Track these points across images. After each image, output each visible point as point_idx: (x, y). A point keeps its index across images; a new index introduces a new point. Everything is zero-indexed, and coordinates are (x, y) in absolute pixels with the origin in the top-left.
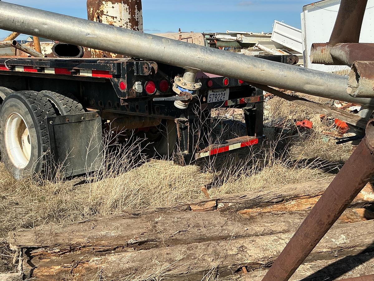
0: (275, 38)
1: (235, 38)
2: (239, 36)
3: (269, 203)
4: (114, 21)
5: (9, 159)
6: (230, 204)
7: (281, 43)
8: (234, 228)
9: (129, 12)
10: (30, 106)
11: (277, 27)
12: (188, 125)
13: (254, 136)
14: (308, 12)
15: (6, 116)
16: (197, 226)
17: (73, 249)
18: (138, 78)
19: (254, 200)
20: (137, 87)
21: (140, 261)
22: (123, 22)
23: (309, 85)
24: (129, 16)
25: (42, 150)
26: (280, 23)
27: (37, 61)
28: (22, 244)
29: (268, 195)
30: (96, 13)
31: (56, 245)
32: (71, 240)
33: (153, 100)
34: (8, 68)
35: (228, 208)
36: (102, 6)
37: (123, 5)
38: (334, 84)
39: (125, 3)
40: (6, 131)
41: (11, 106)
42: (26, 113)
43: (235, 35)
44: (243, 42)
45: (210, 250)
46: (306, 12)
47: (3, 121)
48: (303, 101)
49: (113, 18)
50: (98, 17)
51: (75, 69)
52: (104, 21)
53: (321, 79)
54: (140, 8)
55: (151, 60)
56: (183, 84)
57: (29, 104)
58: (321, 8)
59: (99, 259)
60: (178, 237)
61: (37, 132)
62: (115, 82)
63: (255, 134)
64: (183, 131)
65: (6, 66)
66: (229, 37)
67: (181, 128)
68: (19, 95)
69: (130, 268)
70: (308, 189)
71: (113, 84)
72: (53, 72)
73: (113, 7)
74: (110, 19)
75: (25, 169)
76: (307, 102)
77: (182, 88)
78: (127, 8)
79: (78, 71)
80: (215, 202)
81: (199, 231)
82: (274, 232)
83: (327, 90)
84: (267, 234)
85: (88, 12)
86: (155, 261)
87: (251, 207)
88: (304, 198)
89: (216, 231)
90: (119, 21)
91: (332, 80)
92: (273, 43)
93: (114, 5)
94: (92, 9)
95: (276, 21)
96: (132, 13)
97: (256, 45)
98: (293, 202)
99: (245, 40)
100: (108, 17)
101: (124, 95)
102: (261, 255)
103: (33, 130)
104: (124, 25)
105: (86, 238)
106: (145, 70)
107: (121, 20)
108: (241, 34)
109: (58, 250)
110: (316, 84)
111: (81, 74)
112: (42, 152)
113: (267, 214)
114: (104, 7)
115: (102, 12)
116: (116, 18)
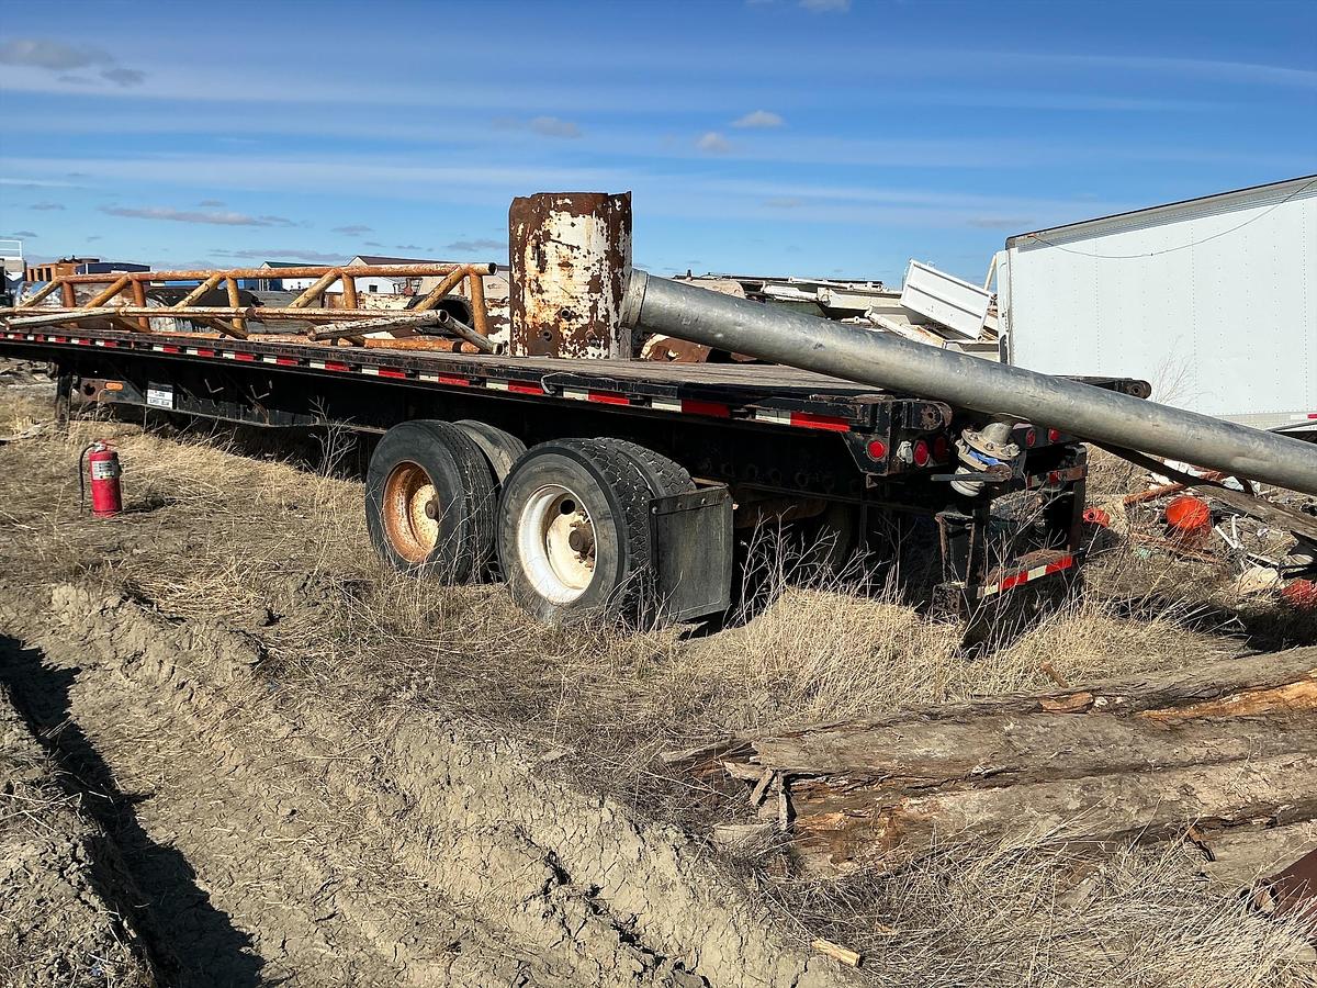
0: (910, 300)
1: (812, 296)
2: (821, 291)
3: (1195, 699)
4: (574, 255)
5: (526, 580)
6: (1119, 700)
7: (926, 313)
8: (1154, 751)
9: (608, 236)
10: (602, 474)
11: (915, 276)
12: (972, 527)
13: (1066, 549)
14: (1021, 250)
15: (528, 490)
16: (1085, 743)
17: (873, 778)
18: (910, 435)
19: (1163, 693)
20: (904, 450)
21: (1002, 809)
22: (593, 259)
23: (1242, 458)
24: (606, 246)
25: (627, 567)
26: (923, 266)
27: (639, 383)
28: (789, 768)
29: (1189, 683)
30: (531, 237)
31: (844, 773)
32: (869, 762)
33: (932, 479)
34: (547, 390)
35: (1117, 709)
36: (547, 221)
37: (595, 220)
38: (1290, 457)
39: (599, 216)
40: (521, 522)
41: (547, 471)
42: (591, 488)
43: (812, 288)
44: (831, 306)
45: (1128, 792)
46: (1014, 251)
47: (518, 499)
48: (1216, 488)
49: (572, 248)
50: (538, 247)
51: (747, 408)
52: (550, 254)
53: (1266, 446)
54: (628, 229)
55: (942, 400)
56: (989, 448)
57: (598, 469)
58: (1050, 244)
59: (920, 802)
60: (1056, 764)
61: (619, 529)
62: (858, 441)
63: (1069, 547)
64: (951, 540)
65: (544, 387)
66: (794, 293)
67: (947, 533)
68: (568, 447)
69: (987, 823)
70: (1264, 671)
71: (848, 443)
72: (678, 408)
73: (573, 225)
74: (565, 251)
75: (575, 604)
76: (1225, 491)
77: (982, 454)
78: (602, 228)
79: (753, 412)
80: (1089, 695)
81: (1093, 753)
82: (1226, 759)
83: (1276, 469)
84: (1213, 762)
85: (512, 234)
86: (1029, 810)
87: (1158, 707)
88: (1256, 691)
89: (1123, 754)
90: (585, 256)
91: (1287, 450)
92: (905, 310)
93: (575, 220)
94: (521, 226)
95: (913, 262)
96: (613, 238)
97: (866, 315)
98: (1236, 698)
99: (838, 301)
100: (559, 245)
101: (879, 467)
102: (1224, 803)
103: (608, 525)
104: (594, 265)
105: (896, 761)
106: (926, 419)
107: (589, 253)
108: (828, 287)
109: (844, 782)
110: (1256, 458)
111: (757, 417)
112: (625, 571)
113: (1199, 721)
114: (553, 224)
115: (547, 235)
116: (578, 248)
